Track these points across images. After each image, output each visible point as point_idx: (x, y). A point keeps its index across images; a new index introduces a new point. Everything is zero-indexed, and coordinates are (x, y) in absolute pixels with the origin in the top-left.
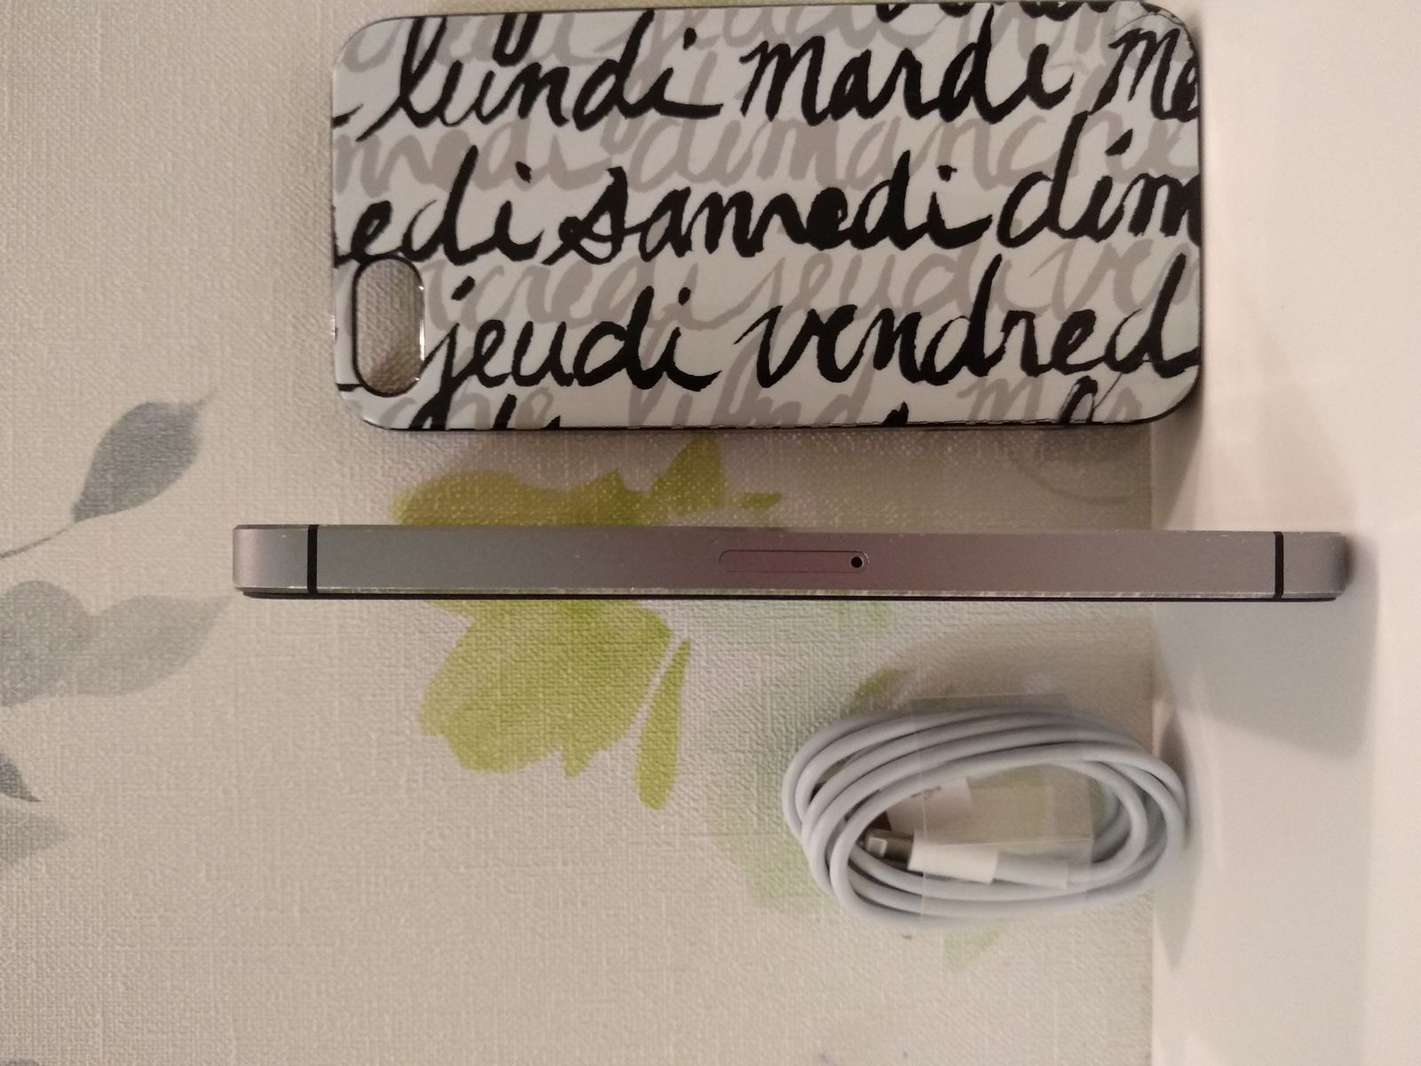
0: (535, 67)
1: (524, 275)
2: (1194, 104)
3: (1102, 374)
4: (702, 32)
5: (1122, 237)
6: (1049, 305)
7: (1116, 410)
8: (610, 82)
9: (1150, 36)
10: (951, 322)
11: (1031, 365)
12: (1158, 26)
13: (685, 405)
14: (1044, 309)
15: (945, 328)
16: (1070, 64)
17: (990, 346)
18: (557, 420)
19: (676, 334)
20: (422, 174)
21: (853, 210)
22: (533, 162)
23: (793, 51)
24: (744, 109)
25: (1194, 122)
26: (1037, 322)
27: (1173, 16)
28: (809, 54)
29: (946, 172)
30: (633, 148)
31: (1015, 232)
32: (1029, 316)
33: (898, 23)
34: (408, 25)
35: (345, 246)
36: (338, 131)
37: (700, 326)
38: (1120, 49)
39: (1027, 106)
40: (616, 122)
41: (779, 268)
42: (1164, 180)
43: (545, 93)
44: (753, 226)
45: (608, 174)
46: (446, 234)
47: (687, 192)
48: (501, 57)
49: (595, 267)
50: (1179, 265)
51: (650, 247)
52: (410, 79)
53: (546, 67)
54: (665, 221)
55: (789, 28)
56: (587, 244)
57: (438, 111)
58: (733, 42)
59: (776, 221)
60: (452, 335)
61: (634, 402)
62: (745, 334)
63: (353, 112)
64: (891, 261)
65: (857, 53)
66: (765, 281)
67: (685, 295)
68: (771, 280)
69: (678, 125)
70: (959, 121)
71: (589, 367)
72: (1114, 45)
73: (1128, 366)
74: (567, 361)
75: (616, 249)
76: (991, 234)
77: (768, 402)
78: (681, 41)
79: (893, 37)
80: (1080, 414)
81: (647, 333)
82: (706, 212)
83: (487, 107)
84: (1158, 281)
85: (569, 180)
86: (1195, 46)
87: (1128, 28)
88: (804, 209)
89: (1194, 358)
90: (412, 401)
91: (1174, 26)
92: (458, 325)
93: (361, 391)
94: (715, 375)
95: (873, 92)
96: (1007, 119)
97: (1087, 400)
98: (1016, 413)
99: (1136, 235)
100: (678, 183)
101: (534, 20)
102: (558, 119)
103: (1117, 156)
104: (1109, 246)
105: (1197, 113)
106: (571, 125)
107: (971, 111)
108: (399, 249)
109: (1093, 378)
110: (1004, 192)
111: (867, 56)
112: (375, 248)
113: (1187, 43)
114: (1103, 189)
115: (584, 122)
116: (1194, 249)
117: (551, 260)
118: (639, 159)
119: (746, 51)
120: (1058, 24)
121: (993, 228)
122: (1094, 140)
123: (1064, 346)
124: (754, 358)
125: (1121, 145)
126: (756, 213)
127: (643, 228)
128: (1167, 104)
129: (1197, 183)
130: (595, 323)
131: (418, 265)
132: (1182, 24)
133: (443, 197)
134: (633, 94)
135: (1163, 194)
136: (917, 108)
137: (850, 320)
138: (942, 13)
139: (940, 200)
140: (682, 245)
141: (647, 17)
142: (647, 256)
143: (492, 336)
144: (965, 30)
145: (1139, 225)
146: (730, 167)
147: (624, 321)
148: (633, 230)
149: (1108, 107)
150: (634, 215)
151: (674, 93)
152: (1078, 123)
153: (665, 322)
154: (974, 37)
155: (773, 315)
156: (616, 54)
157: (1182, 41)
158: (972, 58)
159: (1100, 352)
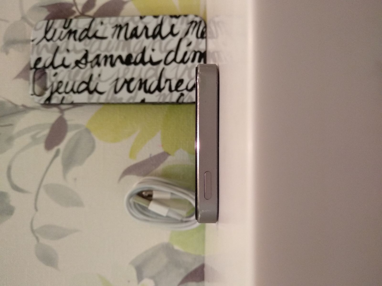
0: (71, 30)
1: (67, 72)
2: (205, 35)
3: (185, 92)
4: (104, 22)
5: (189, 64)
7: (188, 100)
8: (86, 33)
9: (196, 22)
10: (154, 81)
11: (170, 90)
12: (198, 20)
13: (99, 98)
14: (173, 79)
15: (153, 83)
16: (179, 28)
17: (162, 85)
18: (73, 101)
20: (48, 51)
21: (134, 58)
22: (70, 49)
23: (123, 26)
24: (112, 38)
25: (205, 39)
26: (172, 81)
27: (201, 17)
28: (126, 27)
29: (153, 50)
30: (90, 46)
31: (167, 62)
32: (170, 80)
33: (144, 20)
34: (46, 21)
35: (32, 66)
36: (32, 43)
37: (102, 82)
38: (190, 25)
40: (87, 41)
41: (119, 70)
42: (198, 52)
43: (73, 35)
44: (114, 61)
45: (85, 51)
46: (52, 64)
47: (100, 55)
48: (65, 28)
49: (81, 70)
51: (93, 65)
52: (46, 32)
53: (73, 30)
54: (96, 60)
55: (122, 21)
56: (80, 65)
58: (111, 24)
59: (118, 60)
60: (53, 84)
61: (89, 97)
62: (111, 84)
63: (35, 39)
64: (142, 68)
65: (135, 27)
67: (99, 75)
68: (117, 72)
69: (99, 41)
70: (156, 39)
71: (80, 90)
72: (188, 24)
73: (191, 90)
74: (75, 89)
75: (86, 66)
77: (116, 97)
78: (100, 24)
79: (143, 23)
80: (181, 101)
81: (91, 83)
82: (104, 59)
83: (61, 38)
85: (76, 52)
86: (205, 23)
87: (191, 20)
88: (124, 58)
90: (44, 98)
91: (201, 19)
92: (54, 82)
93: (34, 96)
94: (105, 92)
95: (138, 34)
96: (166, 39)
98: (167, 100)
99: (193, 63)
100: (98, 52)
101: (71, 21)
102: (75, 39)
103: (188, 47)
104: (187, 65)
105: (206, 37)
106: (78, 41)
107: (158, 38)
108: (43, 67)
109: (183, 93)
110: (165, 55)
111: (137, 27)
112: (38, 67)
114: (186, 53)
115: (80, 40)
117: (72, 69)
118: (91, 48)
119: (113, 26)
120: (177, 19)
121: (163, 62)
122: (184, 43)
123: (177, 86)
124: (113, 88)
125: (189, 44)
126: (114, 59)
127: (91, 62)
129: (205, 52)
130: (81, 81)
131: (46, 70)
132: (203, 19)
133: (51, 55)
135: (198, 55)
136: (147, 37)
137: (133, 80)
138: (153, 18)
139: (152, 56)
140: (99, 65)
141: (94, 19)
142: (92, 67)
143: (60, 84)
145: (193, 61)
146: (109, 49)
147: (87, 80)
148: (89, 62)
149: (187, 37)
150: (90, 59)
151: (98, 34)
152: (180, 40)
153: (95, 81)
154: (159, 22)
155: (117, 80)
156: (87, 27)
157: (203, 23)
158: (159, 27)
159: (185, 87)
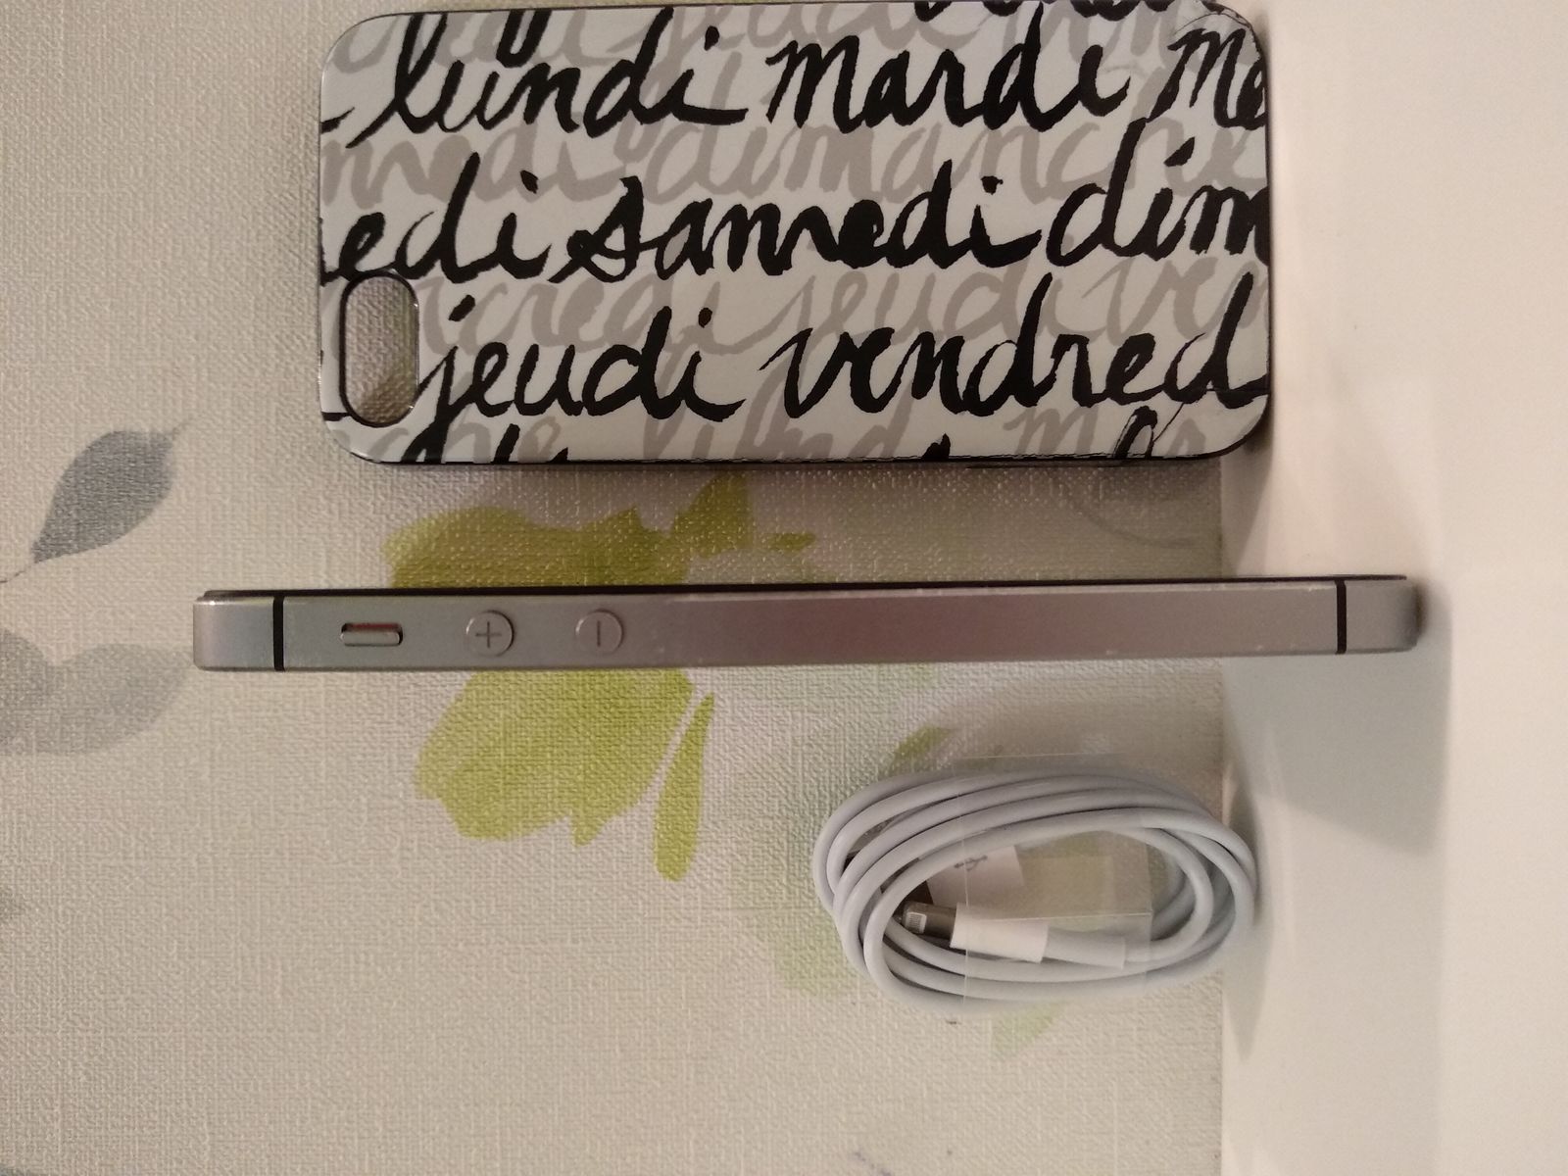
0: (543, 68)
1: (530, 293)
2: (1261, 111)
3: (1161, 404)
4: (724, 31)
5: (1183, 256)
6: (1103, 329)
7: (1177, 443)
8: (625, 83)
9: (1213, 37)
10: (996, 347)
11: (1083, 394)
12: (1222, 26)
13: (705, 437)
14: (1098, 333)
15: (990, 353)
16: (1126, 67)
17: (1039, 374)
18: (565, 452)
19: (696, 359)
20: (417, 182)
21: (889, 224)
22: (539, 171)
23: (824, 53)
24: (771, 115)
25: (1261, 130)
26: (1090, 347)
27: (1238, 15)
28: (842, 55)
29: (990, 184)
30: (651, 154)
31: (1066, 248)
32: (1082, 341)
33: (939, 22)
34: (405, 21)
35: (332, 262)
36: (326, 137)
37: (722, 350)
38: (1180, 51)
39: (1080, 113)
40: (632, 129)
41: (809, 287)
42: (1230, 192)
43: (553, 96)
44: (780, 242)
45: (621, 183)
46: (443, 249)
47: (708, 204)
48: (505, 57)
49: (607, 286)
50: (1246, 283)
51: (667, 264)
52: (406, 81)
53: (556, 68)
54: (684, 235)
55: (819, 28)
56: (598, 260)
57: (437, 115)
58: (759, 42)
59: (805, 236)
60: (450, 359)
61: (649, 431)
62: (771, 359)
63: (344, 116)
64: (930, 282)
65: (894, 54)
66: (793, 301)
67: (705, 317)
68: (800, 300)
69: (698, 131)
70: (1005, 128)
71: (600, 394)
72: (1174, 47)
73: (1191, 394)
74: (576, 388)
75: (630, 266)
76: (1039, 252)
77: (798, 433)
78: (702, 40)
79: (933, 37)
80: (1139, 447)
81: (664, 357)
82: (729, 226)
83: (491, 111)
84: (1222, 304)
85: (578, 190)
86: (1262, 47)
87: (1190, 28)
88: (836, 224)
89: (1263, 386)
90: (404, 432)
91: (1240, 27)
92: (456, 348)
93: (348, 421)
94: (738, 404)
95: (912, 95)
96: (1057, 126)
97: (1146, 431)
98: (1068, 446)
99: (1198, 253)
100: (698, 194)
101: (542, 17)
102: (568, 125)
103: (1178, 167)
104: (1169, 265)
105: (1265, 121)
106: (582, 131)
107: (1018, 118)
108: (392, 265)
109: (1152, 408)
110: (1053, 207)
111: (905, 57)
112: (366, 264)
113: (1254, 44)
114: (1162, 202)
115: (596, 128)
116: (1263, 268)
117: (558, 278)
118: (655, 168)
119: (773, 52)
120: (1113, 24)
121: (1043, 244)
122: (1152, 150)
123: (1120, 374)
124: (782, 386)
125: (1181, 155)
126: (784, 226)
127: (660, 243)
128: (1232, 111)
129: (1265, 196)
130: (607, 346)
131: (412, 282)
132: (1248, 25)
133: (441, 208)
134: (650, 98)
135: (1228, 207)
136: (958, 114)
137: (887, 344)
138: (987, 11)
139: (984, 215)
140: (703, 262)
141: (666, 14)
142: (664, 273)
143: (494, 360)
144: (1011, 30)
145: (1201, 242)
146: (755, 178)
147: (639, 345)
148: (648, 245)
149: (1167, 114)
150: (650, 230)
151: (694, 96)
152: (1134, 133)
153: (684, 345)
154: (1021, 38)
155: (802, 339)
156: (631, 54)
157: (1248, 44)
158: (1018, 61)
159: (1160, 380)
